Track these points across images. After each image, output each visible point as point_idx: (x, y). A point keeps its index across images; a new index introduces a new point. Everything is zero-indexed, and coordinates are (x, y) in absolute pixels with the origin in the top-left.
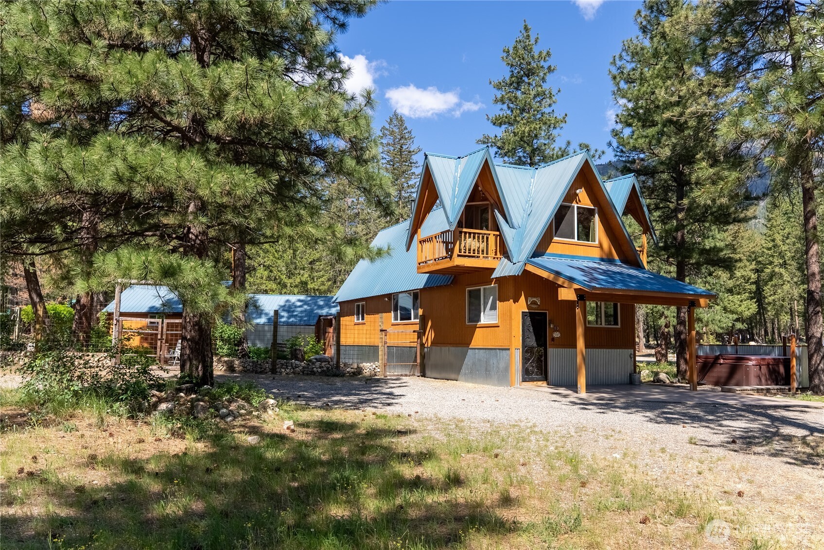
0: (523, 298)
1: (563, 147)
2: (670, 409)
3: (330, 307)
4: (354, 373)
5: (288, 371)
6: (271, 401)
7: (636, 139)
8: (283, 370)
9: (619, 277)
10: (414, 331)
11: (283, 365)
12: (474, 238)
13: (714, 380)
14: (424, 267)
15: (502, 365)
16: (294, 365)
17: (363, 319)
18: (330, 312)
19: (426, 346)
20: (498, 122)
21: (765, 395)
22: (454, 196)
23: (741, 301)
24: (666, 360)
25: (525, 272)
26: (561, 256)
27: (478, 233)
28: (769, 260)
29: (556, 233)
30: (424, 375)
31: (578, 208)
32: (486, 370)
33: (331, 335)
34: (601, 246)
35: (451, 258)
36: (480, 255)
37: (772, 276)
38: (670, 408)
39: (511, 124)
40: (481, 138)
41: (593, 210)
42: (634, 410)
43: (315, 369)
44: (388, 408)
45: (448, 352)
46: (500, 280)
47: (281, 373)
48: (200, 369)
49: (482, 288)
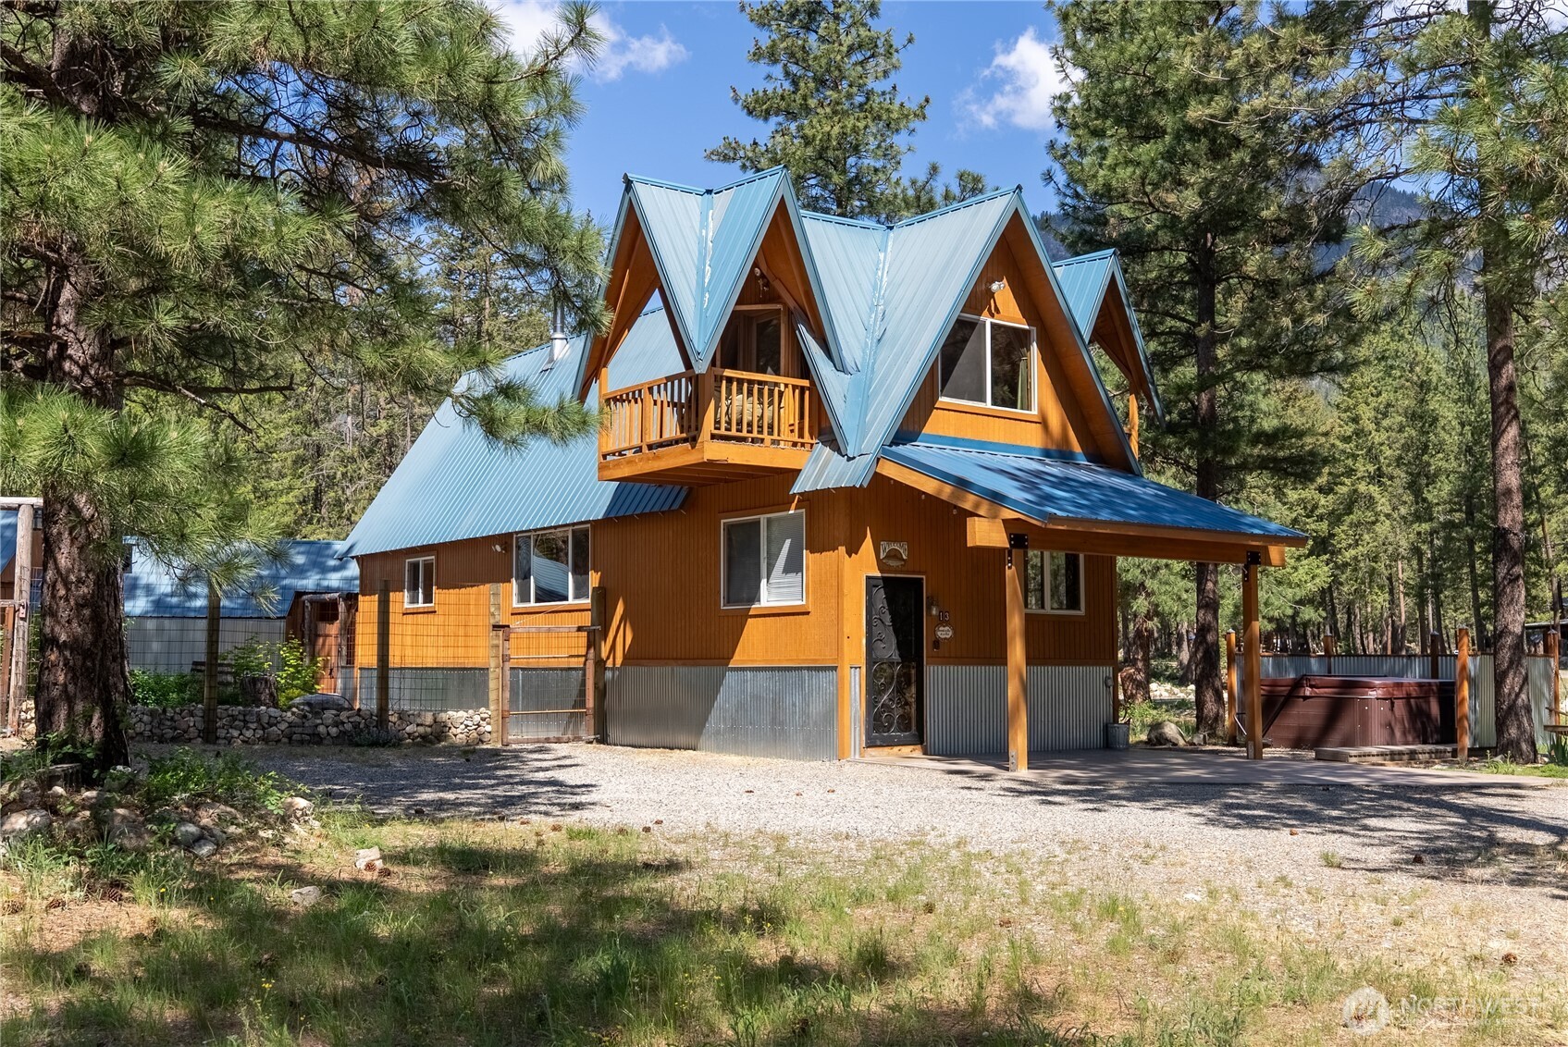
0: (868, 544)
1: (922, 178)
2: (1237, 798)
3: (325, 570)
4: (423, 737)
5: (249, 734)
6: (301, 803)
7: (1113, 168)
8: (236, 733)
9: (1096, 494)
10: (580, 629)
11: (234, 718)
12: (750, 393)
13: (1291, 735)
14: (617, 465)
15: (816, 708)
16: (265, 720)
17: (428, 599)
18: (325, 583)
19: (609, 664)
20: (759, 108)
21: (1408, 764)
22: (702, 289)
23: (1298, 559)
24: (1147, 697)
25: (878, 478)
26: (955, 442)
27: (760, 383)
28: (1346, 466)
29: (943, 387)
30: (603, 740)
31: (993, 325)
32: (774, 721)
33: (331, 641)
34: (1044, 422)
35: (693, 440)
36: (765, 435)
37: (1351, 503)
38: (1234, 796)
39: (791, 116)
40: (718, 144)
41: (1026, 333)
42: (1160, 802)
43: (322, 729)
44: (577, 814)
45: (668, 680)
46: (813, 500)
47: (229, 740)
48: (95, 722)
49: (763, 518)
